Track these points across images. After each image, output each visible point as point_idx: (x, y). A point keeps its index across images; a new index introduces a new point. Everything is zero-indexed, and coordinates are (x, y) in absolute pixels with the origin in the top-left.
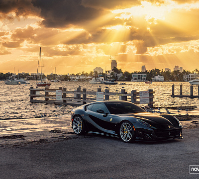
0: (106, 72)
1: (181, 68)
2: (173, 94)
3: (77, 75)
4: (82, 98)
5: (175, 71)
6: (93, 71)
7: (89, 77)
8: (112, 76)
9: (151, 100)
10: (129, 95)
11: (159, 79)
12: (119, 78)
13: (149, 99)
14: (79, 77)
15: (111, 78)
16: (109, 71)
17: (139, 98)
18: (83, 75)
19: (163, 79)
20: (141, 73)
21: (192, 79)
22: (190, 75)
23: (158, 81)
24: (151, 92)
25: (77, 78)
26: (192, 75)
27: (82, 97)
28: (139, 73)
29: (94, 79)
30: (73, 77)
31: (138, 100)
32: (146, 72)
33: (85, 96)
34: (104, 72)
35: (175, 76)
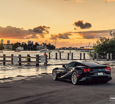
1: (33, 42)
17: (40, 59)
19: (23, 49)
21: (41, 49)
24: (46, 56)
32: (12, 45)
33: (4, 59)
35: (30, 47)
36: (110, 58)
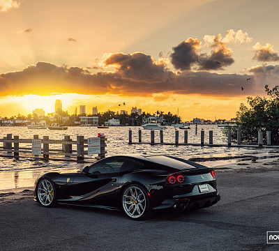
0: (49, 114)
1: (140, 110)
2: (130, 141)
3: (12, 119)
4: (13, 148)
5: (132, 114)
6: (32, 114)
7: (26, 121)
8: (55, 120)
9: (102, 149)
10: (75, 142)
11: (114, 123)
12: (65, 122)
13: (99, 148)
14: (14, 121)
15: (54, 122)
16: (52, 114)
17: (86, 146)
18: (19, 118)
19: (119, 123)
20: (91, 116)
22: (151, 118)
23: (113, 125)
24: (102, 139)
25: (12, 122)
26: (153, 118)
27: (13, 146)
28: (89, 116)
29: (33, 123)
30: (5, 122)
31: (86, 149)
32: (99, 115)
33: (17, 145)
34: (46, 115)
35: (133, 119)
36: (265, 142)
